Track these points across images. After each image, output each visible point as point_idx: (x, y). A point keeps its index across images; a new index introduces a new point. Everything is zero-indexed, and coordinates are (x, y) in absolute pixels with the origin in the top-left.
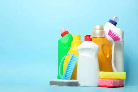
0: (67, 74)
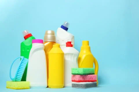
0: (17, 76)
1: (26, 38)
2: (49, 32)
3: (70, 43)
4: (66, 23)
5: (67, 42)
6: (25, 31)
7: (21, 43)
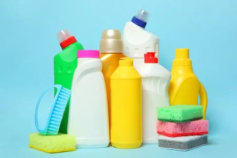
0: (51, 125)
1: (64, 45)
2: (111, 33)
3: (153, 54)
4: (143, 11)
5: (146, 53)
6: (62, 31)
7: (54, 56)
